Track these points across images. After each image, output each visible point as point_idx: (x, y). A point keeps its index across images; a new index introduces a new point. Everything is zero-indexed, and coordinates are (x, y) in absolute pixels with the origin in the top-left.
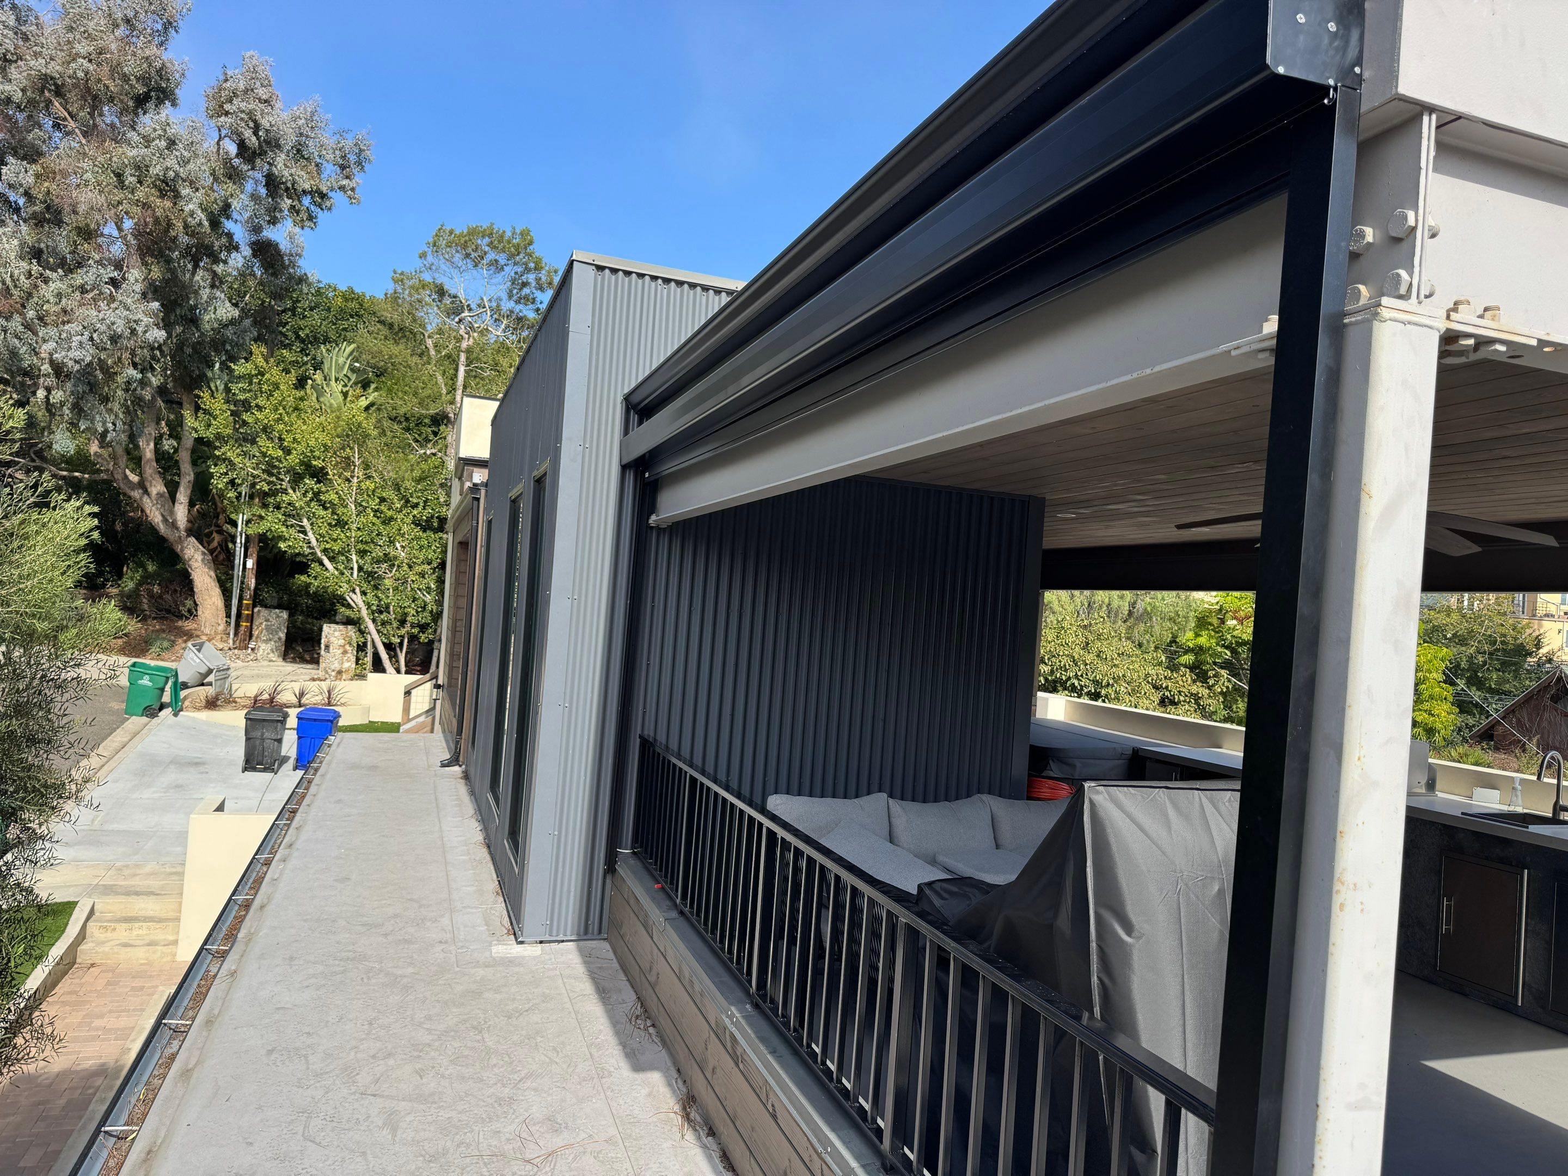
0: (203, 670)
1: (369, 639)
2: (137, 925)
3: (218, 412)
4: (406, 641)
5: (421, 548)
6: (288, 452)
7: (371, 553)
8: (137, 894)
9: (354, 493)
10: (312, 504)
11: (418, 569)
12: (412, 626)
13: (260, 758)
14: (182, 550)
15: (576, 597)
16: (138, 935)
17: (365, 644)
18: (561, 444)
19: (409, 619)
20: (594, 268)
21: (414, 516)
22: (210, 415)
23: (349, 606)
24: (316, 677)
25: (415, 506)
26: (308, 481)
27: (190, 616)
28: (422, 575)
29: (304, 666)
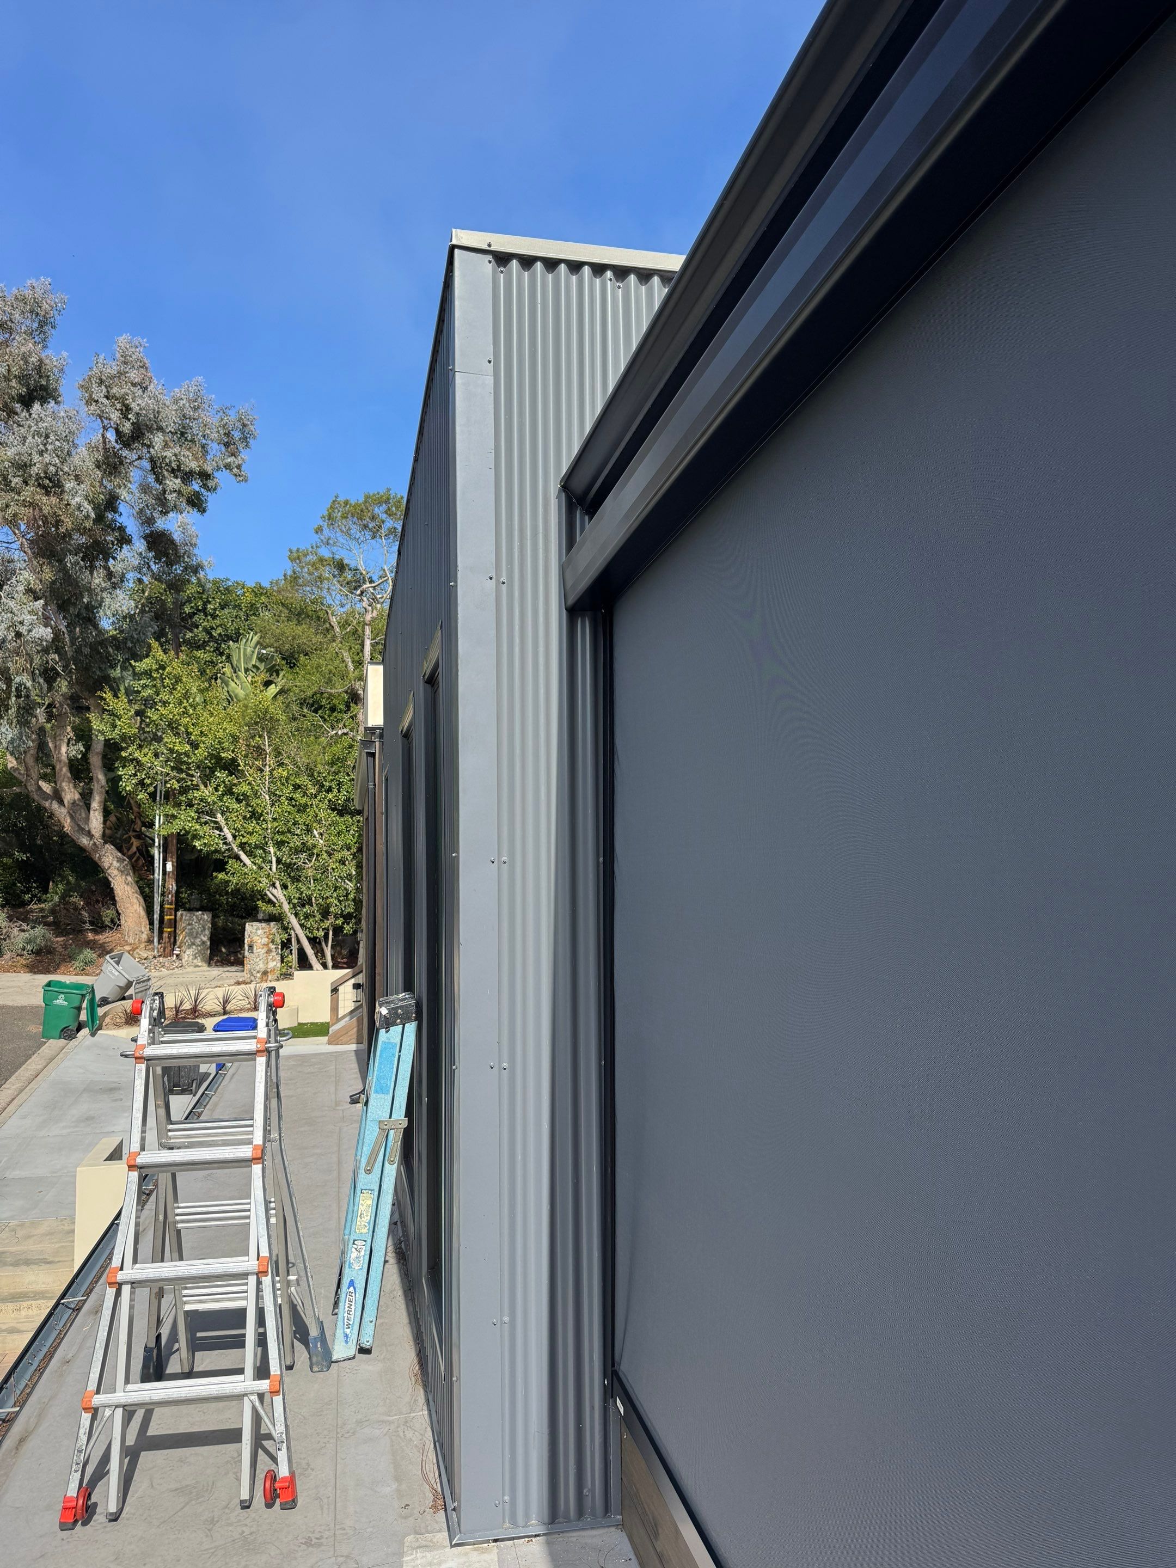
0: (123, 983)
1: (293, 935)
2: (25, 1304)
3: (122, 712)
4: (331, 933)
5: (339, 833)
6: (195, 746)
7: (288, 843)
8: (28, 1263)
9: (267, 783)
10: (225, 799)
11: (338, 856)
12: (336, 918)
13: (176, 1079)
14: (100, 858)
15: (505, 859)
16: (27, 1317)
17: (289, 940)
18: (456, 582)
19: (332, 909)
20: (490, 257)
21: (330, 801)
22: (113, 715)
23: (270, 902)
24: (241, 980)
25: (330, 790)
26: (218, 775)
27: (114, 926)
28: (342, 862)
29: (229, 968)
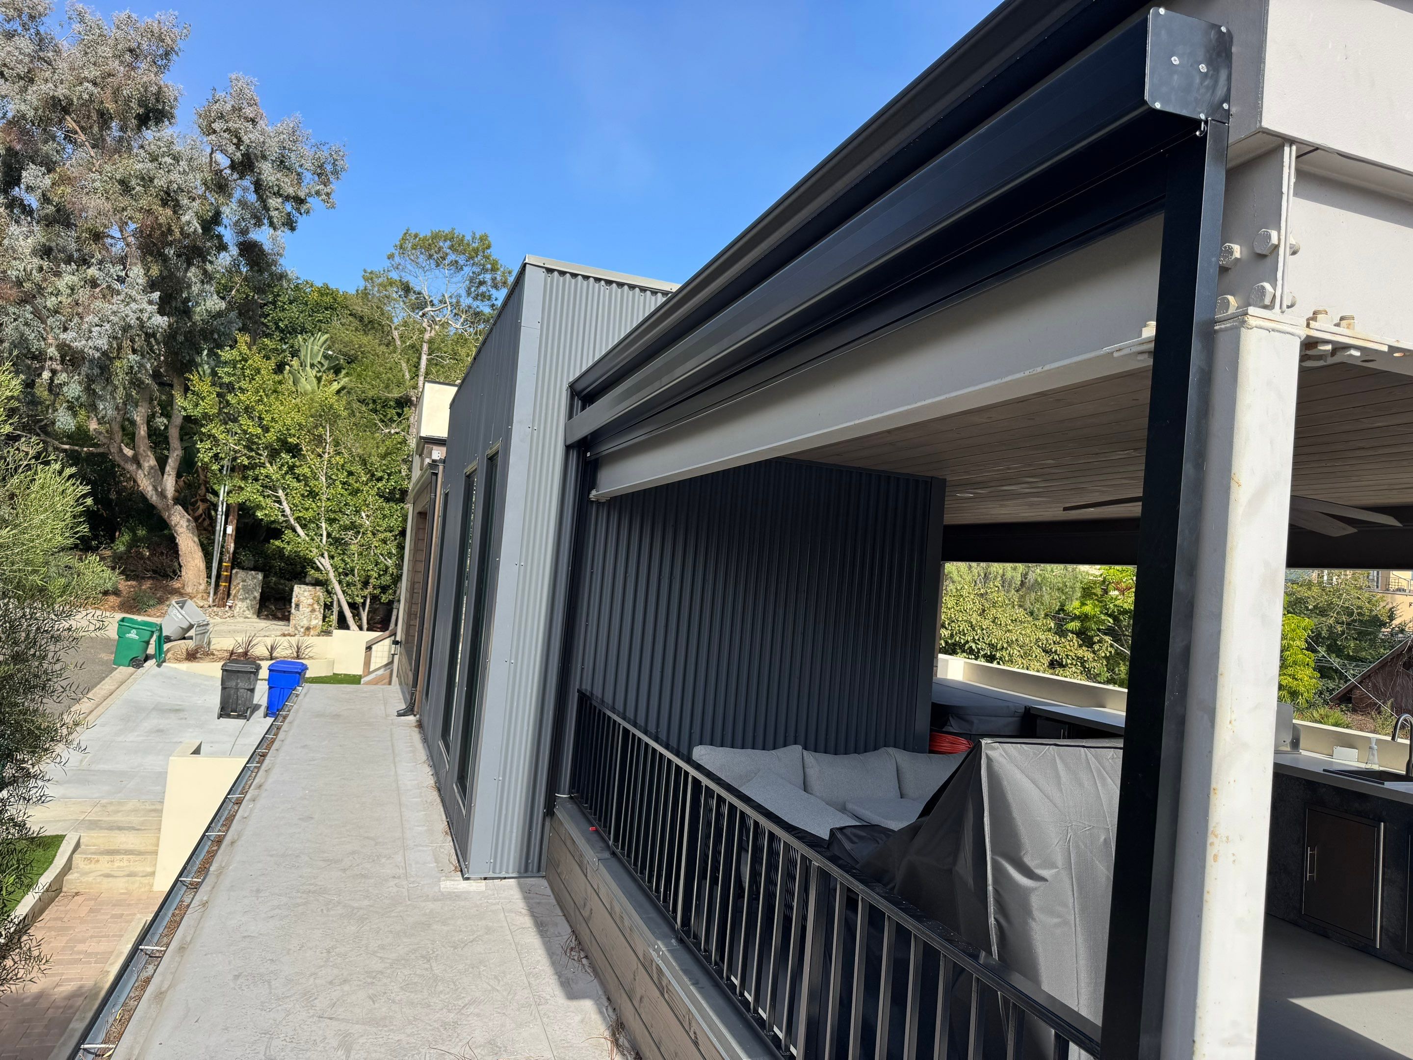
0: (185, 625)
1: (335, 599)
2: (118, 857)
3: (205, 394)
4: (368, 601)
5: (385, 516)
6: (266, 430)
7: (339, 521)
8: (120, 828)
9: (325, 467)
10: (287, 477)
11: (382, 536)
12: (375, 588)
13: (234, 706)
14: (169, 517)
15: (522, 564)
16: (119, 867)
17: (332, 603)
18: (512, 426)
19: (371, 581)
20: (544, 270)
21: (378, 489)
22: (198, 396)
23: (318, 569)
24: (286, 632)
25: (380, 479)
26: (284, 456)
27: (175, 576)
28: (384, 542)
29: (276, 622)
